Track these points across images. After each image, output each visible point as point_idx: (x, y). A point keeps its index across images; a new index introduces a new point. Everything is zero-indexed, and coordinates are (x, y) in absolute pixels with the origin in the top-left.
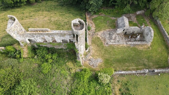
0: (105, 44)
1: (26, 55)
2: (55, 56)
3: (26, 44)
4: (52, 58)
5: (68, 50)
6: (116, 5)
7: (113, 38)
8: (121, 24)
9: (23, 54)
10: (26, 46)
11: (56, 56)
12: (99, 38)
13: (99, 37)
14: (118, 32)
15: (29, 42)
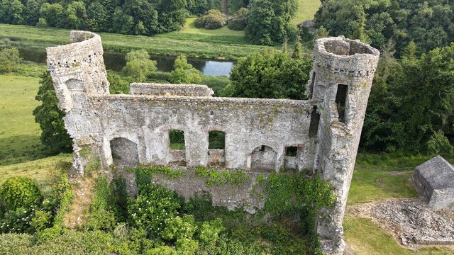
0: (404, 240)
1: (77, 215)
2: (210, 231)
3: (98, 164)
4: (196, 236)
5: (267, 216)
6: (388, 141)
7: (429, 223)
8: (439, 177)
9: (68, 211)
10: (90, 175)
11: (218, 231)
12: (367, 221)
13: (368, 217)
14: (438, 207)
15: (110, 162)
